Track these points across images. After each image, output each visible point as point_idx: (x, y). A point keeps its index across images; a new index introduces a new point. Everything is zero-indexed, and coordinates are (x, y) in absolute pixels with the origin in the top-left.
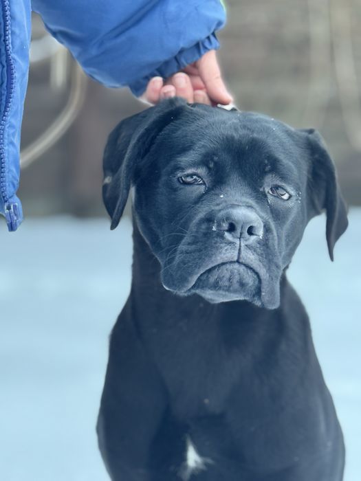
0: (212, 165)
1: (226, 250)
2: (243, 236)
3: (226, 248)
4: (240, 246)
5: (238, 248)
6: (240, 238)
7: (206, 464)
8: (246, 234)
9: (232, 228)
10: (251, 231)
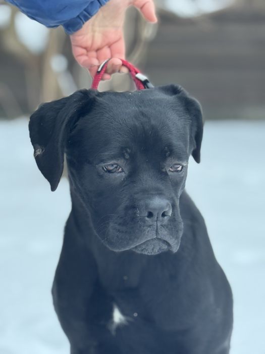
0: (127, 157)
1: (148, 232)
2: (158, 219)
3: (147, 230)
4: (157, 226)
5: (156, 228)
6: (157, 221)
7: (128, 321)
8: (161, 218)
9: (150, 215)
10: (164, 215)
